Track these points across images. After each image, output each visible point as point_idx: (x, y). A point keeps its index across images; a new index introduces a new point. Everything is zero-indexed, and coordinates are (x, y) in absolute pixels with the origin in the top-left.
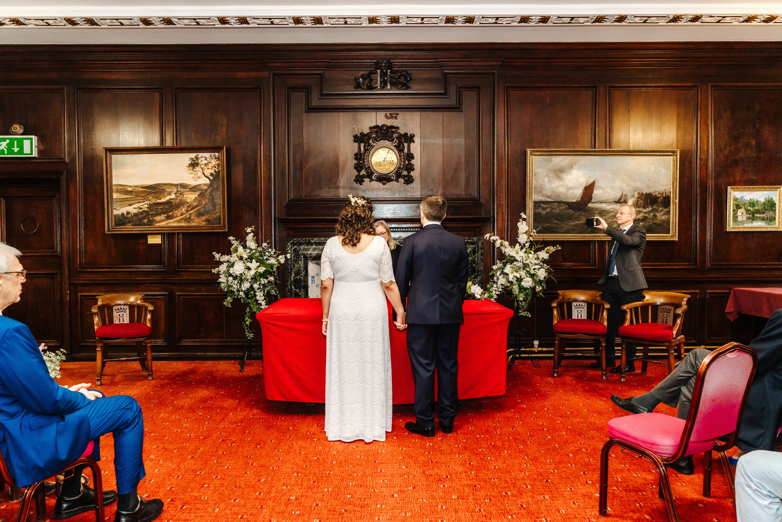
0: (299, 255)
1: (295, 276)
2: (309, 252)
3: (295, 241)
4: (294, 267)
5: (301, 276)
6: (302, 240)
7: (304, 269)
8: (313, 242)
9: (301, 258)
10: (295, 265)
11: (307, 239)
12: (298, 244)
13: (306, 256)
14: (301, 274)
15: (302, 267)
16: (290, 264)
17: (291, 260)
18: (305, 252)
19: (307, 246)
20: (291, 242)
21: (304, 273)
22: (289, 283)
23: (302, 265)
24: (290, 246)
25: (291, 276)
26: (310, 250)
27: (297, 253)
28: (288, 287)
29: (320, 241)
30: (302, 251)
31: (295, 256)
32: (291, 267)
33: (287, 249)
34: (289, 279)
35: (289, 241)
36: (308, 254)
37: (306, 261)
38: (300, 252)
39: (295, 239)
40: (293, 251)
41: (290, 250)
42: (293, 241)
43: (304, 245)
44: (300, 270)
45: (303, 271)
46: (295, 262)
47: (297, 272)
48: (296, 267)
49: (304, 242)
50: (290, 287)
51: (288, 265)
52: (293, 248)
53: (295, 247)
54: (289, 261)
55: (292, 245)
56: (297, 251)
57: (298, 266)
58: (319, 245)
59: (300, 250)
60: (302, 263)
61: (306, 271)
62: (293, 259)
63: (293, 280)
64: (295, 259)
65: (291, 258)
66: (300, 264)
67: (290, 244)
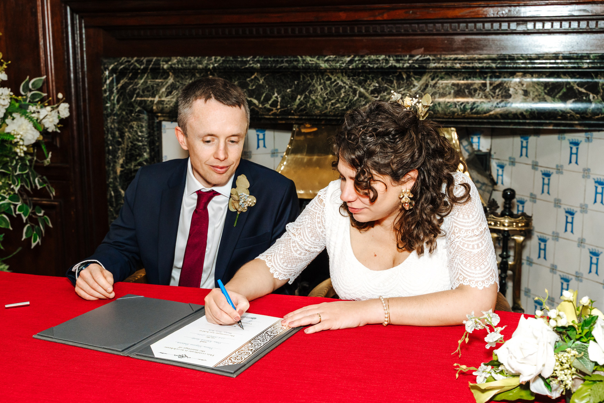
0: (131, 105)
1: (128, 161)
2: (157, 99)
3: (122, 64)
4: (122, 135)
5: (140, 164)
6: (141, 63)
7: (146, 143)
8: (165, 67)
9: (136, 112)
10: (126, 132)
11: (154, 60)
12: (130, 75)
13: (150, 107)
14: (138, 158)
15: (140, 138)
16: (111, 128)
17: (114, 119)
18: (146, 99)
19: (153, 78)
20: (112, 69)
21: (147, 154)
22: (112, 180)
23: (140, 134)
24: (109, 79)
25: (115, 162)
26: (160, 90)
27: (127, 100)
28: (110, 192)
29: (184, 65)
30: (139, 92)
31: (124, 107)
32: (114, 136)
33: (103, 89)
34: (111, 168)
35: (106, 66)
36: (155, 102)
37: (153, 122)
38: (135, 96)
39: (123, 58)
40: (118, 92)
41: (109, 91)
42: (117, 65)
43: (146, 75)
44: (136, 148)
45: (145, 150)
46: (124, 125)
47: (129, 153)
48: (127, 137)
49: (144, 68)
50: (113, 191)
51: (108, 131)
52: (117, 84)
53: (122, 82)
54: (109, 121)
55: (114, 76)
56: (129, 94)
57: (131, 134)
58: (183, 76)
59: (135, 89)
60: (140, 128)
61: (152, 150)
62: (120, 115)
63: (121, 172)
64: (123, 117)
65: (115, 112)
66: (135, 129)
67: (109, 73)
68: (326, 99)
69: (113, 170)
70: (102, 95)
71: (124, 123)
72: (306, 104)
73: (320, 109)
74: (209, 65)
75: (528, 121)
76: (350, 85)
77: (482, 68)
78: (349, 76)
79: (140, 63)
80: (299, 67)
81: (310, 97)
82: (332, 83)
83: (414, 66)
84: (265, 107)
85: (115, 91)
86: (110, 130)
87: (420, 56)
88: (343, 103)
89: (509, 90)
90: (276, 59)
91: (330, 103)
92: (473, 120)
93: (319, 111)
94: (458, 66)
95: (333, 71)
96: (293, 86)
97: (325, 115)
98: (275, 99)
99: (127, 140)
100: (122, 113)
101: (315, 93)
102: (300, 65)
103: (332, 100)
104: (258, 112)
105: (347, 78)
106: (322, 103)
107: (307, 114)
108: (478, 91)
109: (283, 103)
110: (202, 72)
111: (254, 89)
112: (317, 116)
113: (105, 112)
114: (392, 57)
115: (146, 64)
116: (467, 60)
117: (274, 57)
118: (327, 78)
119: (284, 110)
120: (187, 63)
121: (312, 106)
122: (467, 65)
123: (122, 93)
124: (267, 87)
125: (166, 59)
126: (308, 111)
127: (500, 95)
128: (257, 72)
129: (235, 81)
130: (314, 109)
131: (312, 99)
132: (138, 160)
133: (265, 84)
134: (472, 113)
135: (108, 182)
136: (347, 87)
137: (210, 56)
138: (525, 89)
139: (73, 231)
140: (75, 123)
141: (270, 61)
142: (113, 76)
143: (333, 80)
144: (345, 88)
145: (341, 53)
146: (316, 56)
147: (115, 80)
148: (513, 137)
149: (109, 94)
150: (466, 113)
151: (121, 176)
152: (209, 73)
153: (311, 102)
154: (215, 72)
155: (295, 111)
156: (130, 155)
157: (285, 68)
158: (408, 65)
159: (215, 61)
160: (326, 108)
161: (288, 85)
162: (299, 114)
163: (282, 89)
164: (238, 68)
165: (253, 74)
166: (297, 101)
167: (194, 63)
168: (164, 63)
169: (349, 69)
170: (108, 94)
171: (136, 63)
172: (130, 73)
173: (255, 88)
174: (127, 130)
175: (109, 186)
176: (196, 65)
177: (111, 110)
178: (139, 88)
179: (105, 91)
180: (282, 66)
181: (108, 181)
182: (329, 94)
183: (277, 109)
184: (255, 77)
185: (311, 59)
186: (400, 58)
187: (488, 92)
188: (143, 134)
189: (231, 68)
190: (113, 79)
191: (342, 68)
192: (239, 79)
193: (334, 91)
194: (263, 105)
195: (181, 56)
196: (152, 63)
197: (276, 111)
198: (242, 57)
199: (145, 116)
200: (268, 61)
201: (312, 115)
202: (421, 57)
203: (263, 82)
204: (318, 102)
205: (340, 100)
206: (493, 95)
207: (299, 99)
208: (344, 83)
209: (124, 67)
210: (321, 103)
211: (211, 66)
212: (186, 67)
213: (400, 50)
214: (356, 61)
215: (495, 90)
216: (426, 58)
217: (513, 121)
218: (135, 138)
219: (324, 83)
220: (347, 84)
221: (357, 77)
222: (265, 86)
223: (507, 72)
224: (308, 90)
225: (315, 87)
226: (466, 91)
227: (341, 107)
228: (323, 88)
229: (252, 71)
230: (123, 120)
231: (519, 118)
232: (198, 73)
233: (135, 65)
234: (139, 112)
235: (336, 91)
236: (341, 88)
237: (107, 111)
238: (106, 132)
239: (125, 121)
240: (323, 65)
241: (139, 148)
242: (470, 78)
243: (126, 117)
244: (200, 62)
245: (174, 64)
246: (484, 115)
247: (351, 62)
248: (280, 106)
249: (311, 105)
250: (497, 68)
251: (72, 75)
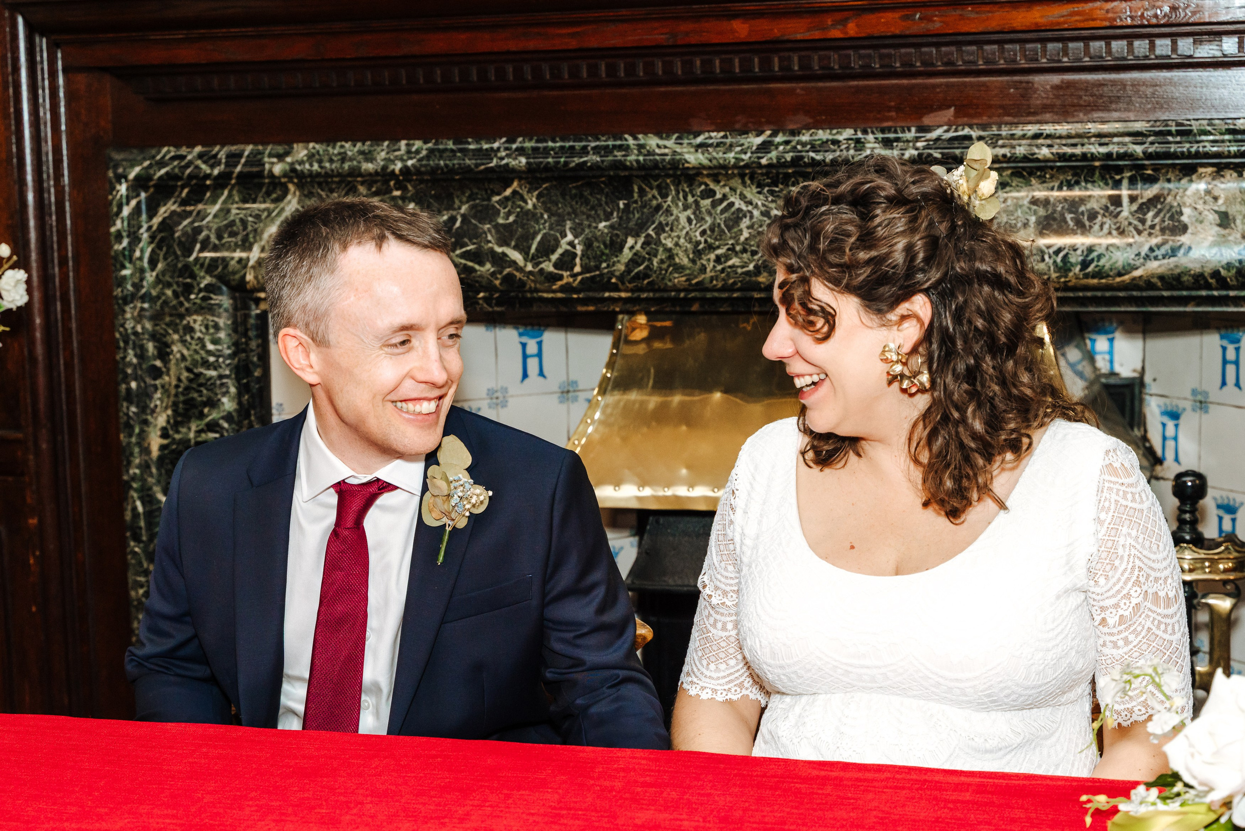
0: (188, 271)
1: (179, 419)
2: (255, 254)
3: (162, 164)
4: (164, 353)
5: (213, 426)
6: (211, 159)
7: (227, 372)
8: (278, 169)
9: (200, 290)
10: (173, 343)
11: (246, 153)
12: (186, 191)
13: (237, 277)
14: (206, 410)
15: (212, 359)
16: (136, 333)
17: (142, 309)
18: (226, 254)
19: (245, 201)
20: (137, 178)
21: (232, 399)
22: (137, 471)
23: (210, 347)
24: (128, 204)
25: (146, 422)
26: (262, 232)
27: (177, 257)
28: (134, 502)
29: (327, 165)
30: (208, 238)
31: (168, 278)
32: (142, 355)
33: (113, 230)
34: (134, 440)
35: (120, 170)
36: (251, 263)
37: (247, 316)
38: (198, 246)
39: (165, 149)
40: (152, 238)
41: (128, 236)
42: (150, 166)
43: (226, 192)
44: (201, 385)
45: (224, 390)
46: (168, 325)
47: (181, 398)
48: (178, 356)
49: (220, 175)
50: (141, 499)
51: (126, 342)
52: (150, 217)
53: (163, 211)
54: (128, 316)
55: (143, 195)
56: (180, 243)
57: (188, 349)
58: (323, 194)
59: (198, 230)
60: (212, 331)
61: (242, 389)
62: (158, 297)
63: (162, 448)
64: (166, 303)
65: (144, 291)
66: (198, 334)
67: (127, 189)
68: (701, 246)
69: (139, 444)
70: (111, 247)
71: (168, 319)
72: (650, 260)
73: (688, 272)
74: (393, 162)
75: (1232, 293)
76: (763, 209)
77: (1109, 156)
78: (760, 185)
79: (212, 161)
80: (628, 164)
81: (658, 242)
82: (714, 204)
83: (930, 155)
84: (542, 269)
85: (145, 236)
86: (133, 337)
87: (945, 128)
88: (745, 256)
89: (1181, 213)
90: (567, 144)
91: (712, 256)
92: (1089, 294)
93: (684, 279)
94: (1045, 152)
95: (719, 172)
96: (615, 214)
97: (700, 287)
98: (569, 248)
99: (177, 364)
100: (164, 294)
101: (672, 230)
102: (632, 158)
103: (718, 247)
104: (523, 284)
105: (755, 190)
106: (691, 256)
107: (651, 287)
108: (1100, 217)
109: (588, 258)
110: (376, 182)
111: (510, 224)
112: (679, 291)
113: (118, 292)
114: (873, 133)
115: (227, 164)
116: (1069, 136)
117: (563, 140)
118: (701, 192)
119: (593, 277)
120: (335, 159)
121: (664, 266)
122: (1069, 150)
123: (162, 240)
124: (546, 216)
125: (280, 149)
126: (654, 277)
127: (1158, 227)
128: (520, 179)
129: (462, 203)
130: (671, 273)
131: (664, 245)
132: (207, 416)
133: (539, 211)
134: (1086, 276)
135: (125, 478)
136: (756, 213)
137: (395, 139)
138: (1223, 209)
139: (34, 609)
140: (38, 321)
141: (553, 149)
142: (138, 195)
143: (718, 196)
144: (752, 217)
145: (738, 126)
146: (674, 133)
147: (144, 207)
148: (1202, 334)
149: (130, 243)
150: (1071, 274)
151: (161, 458)
152: (392, 183)
153: (661, 255)
154: (410, 181)
155: (621, 278)
156: (184, 402)
157: (591, 168)
158: (915, 153)
159: (409, 152)
160: (703, 269)
161: (601, 213)
162: (630, 286)
163: (586, 223)
164: (468, 170)
165: (508, 185)
166: (627, 254)
167: (351, 160)
168: (275, 160)
169: (760, 166)
170: (125, 242)
171: (199, 162)
172: (183, 187)
173: (514, 221)
174: (176, 337)
175: (131, 487)
176: (359, 162)
177: (134, 285)
178: (209, 228)
179: (119, 236)
180: (585, 162)
181: (128, 471)
182: (708, 232)
183: (575, 276)
184: (515, 192)
185: (661, 142)
186: (892, 136)
187: (1126, 219)
188: (219, 347)
189: (451, 171)
190: (139, 204)
191: (742, 164)
192: (471, 198)
193: (723, 226)
194: (536, 265)
195: (317, 142)
196: (243, 160)
197: (571, 280)
198: (478, 142)
199: (224, 300)
200: (546, 151)
201: (666, 289)
202: (947, 131)
203: (534, 206)
204: (681, 254)
205: (738, 248)
206: (1140, 227)
207: (632, 248)
208: (750, 203)
209: (167, 173)
210: (688, 257)
211: (399, 165)
212: (332, 170)
213: (893, 114)
214: (779, 144)
215: (1145, 214)
216: (960, 133)
217: (1194, 293)
218: (197, 357)
219: (697, 203)
220: (756, 206)
221: (781, 186)
222: (542, 215)
223: (1174, 166)
224: (653, 223)
225: (672, 215)
226: (1069, 217)
227: (743, 267)
228: (692, 217)
229: (505, 176)
230: (167, 310)
231: (1209, 287)
232: (362, 183)
233: (197, 167)
234: (210, 288)
235: (726, 226)
236: (739, 216)
237: (124, 288)
238: (122, 344)
239: (171, 315)
240: (693, 158)
241: (210, 385)
242: (1077, 183)
243: (174, 302)
244: (368, 156)
245: (301, 162)
246: (1118, 279)
247: (765, 147)
248: (581, 266)
249: (662, 261)
250: (1148, 156)
251: (30, 197)
